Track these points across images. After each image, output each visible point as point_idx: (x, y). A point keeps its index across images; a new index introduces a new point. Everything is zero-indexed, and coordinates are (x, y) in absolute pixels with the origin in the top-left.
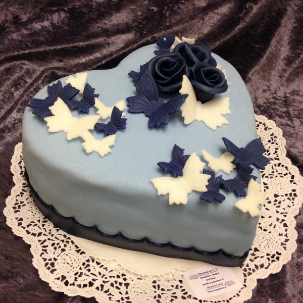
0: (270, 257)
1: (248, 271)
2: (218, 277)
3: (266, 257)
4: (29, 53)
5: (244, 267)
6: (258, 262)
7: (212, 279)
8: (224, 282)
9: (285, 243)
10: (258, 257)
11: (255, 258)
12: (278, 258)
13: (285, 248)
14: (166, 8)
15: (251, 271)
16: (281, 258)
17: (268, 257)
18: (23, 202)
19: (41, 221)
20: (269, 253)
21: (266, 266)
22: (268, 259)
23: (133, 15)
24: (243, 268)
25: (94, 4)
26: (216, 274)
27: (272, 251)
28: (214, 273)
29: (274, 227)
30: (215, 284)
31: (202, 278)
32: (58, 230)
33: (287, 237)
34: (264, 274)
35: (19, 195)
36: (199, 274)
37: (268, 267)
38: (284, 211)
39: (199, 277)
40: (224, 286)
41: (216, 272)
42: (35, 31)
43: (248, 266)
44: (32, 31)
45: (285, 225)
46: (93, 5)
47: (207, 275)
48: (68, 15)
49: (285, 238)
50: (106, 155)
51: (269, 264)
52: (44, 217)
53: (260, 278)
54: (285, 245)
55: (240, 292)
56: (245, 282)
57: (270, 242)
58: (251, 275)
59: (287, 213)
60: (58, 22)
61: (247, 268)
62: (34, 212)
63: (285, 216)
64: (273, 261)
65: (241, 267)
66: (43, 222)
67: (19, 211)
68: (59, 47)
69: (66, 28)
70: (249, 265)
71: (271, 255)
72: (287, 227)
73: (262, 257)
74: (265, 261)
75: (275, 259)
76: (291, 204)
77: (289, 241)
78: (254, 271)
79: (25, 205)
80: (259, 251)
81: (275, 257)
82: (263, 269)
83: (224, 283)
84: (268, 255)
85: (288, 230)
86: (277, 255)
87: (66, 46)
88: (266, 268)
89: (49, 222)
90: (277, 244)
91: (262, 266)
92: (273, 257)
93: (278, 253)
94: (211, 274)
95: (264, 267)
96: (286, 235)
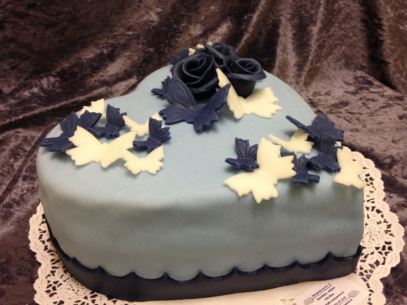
0: (380, 250)
1: (365, 274)
2: (336, 292)
3: (376, 252)
4: (23, 118)
5: (359, 271)
6: (371, 260)
7: (330, 296)
8: (345, 295)
9: (389, 229)
10: (368, 255)
11: (366, 257)
12: (390, 248)
13: (391, 235)
14: (162, 45)
15: (369, 273)
16: (393, 246)
17: (379, 251)
18: (58, 282)
19: (89, 297)
20: (378, 246)
21: (381, 261)
22: (380, 253)
23: (130, 61)
24: (358, 273)
25: (85, 61)
26: (333, 289)
27: (380, 243)
28: (329, 289)
29: (368, 217)
30: (336, 301)
31: (319, 299)
32: (115, 302)
33: (387, 222)
34: (384, 271)
35: (49, 275)
36: (312, 296)
37: (384, 261)
38: (369, 198)
39: (315, 299)
40: (349, 299)
41: (332, 287)
42: (24, 99)
43: (361, 268)
44: (22, 100)
45: (378, 211)
46: (83, 62)
47: (322, 294)
48: (58, 79)
49: (386, 224)
50: (158, 171)
51: (384, 258)
52: (91, 291)
53: (383, 277)
54: (390, 231)
55: (369, 299)
56: (369, 287)
57: (372, 235)
58: (371, 278)
59: (373, 199)
60: (48, 87)
61: (362, 271)
62: (76, 290)
63: (373, 202)
64: (386, 253)
65: (355, 273)
66: (92, 297)
67: (56, 293)
68: (57, 106)
69: (59, 90)
70: (363, 267)
71: (381, 248)
72: (382, 212)
73: (372, 253)
74: (377, 257)
75: (387, 250)
76: (372, 189)
77: (392, 226)
78: (371, 272)
79: (61, 284)
80: (365, 248)
81: (386, 248)
82: (381, 266)
83: (347, 297)
84: (377, 248)
85: (384, 216)
86: (387, 246)
87: (65, 102)
88: (383, 264)
89: (99, 295)
90: (381, 233)
91: (377, 263)
92: (384, 248)
93: (386, 243)
94: (326, 291)
95: (381, 263)
96: (385, 221)
